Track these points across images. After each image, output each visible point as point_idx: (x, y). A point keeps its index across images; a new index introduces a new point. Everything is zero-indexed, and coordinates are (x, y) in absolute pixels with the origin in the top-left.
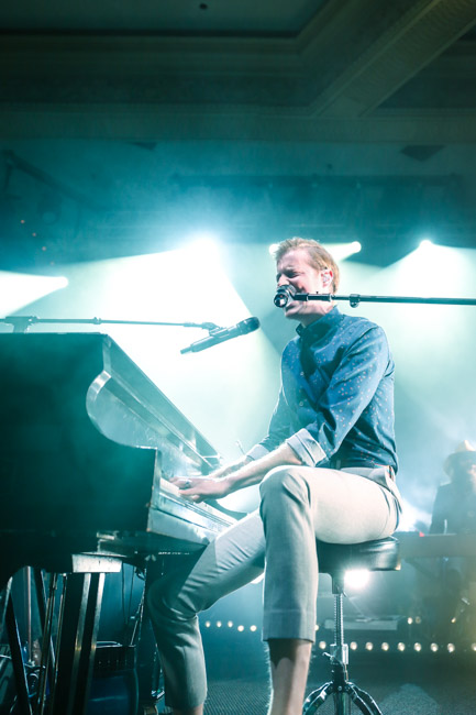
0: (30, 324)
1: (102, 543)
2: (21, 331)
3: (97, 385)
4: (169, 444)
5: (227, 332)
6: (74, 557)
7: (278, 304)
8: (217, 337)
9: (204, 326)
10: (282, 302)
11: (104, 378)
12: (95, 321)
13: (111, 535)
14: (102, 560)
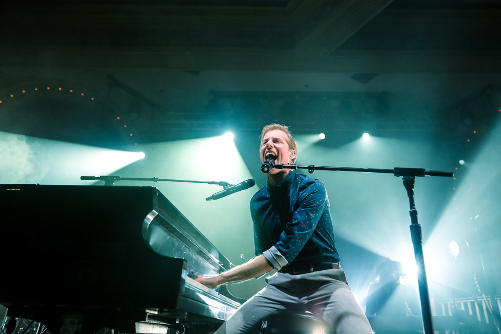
0: (115, 180)
1: (149, 315)
2: (109, 185)
3: (149, 220)
4: (198, 256)
5: (234, 188)
6: (136, 324)
7: (263, 170)
8: (229, 190)
9: (220, 184)
10: (266, 169)
11: (153, 214)
12: (154, 180)
13: (156, 311)
14: (155, 326)
